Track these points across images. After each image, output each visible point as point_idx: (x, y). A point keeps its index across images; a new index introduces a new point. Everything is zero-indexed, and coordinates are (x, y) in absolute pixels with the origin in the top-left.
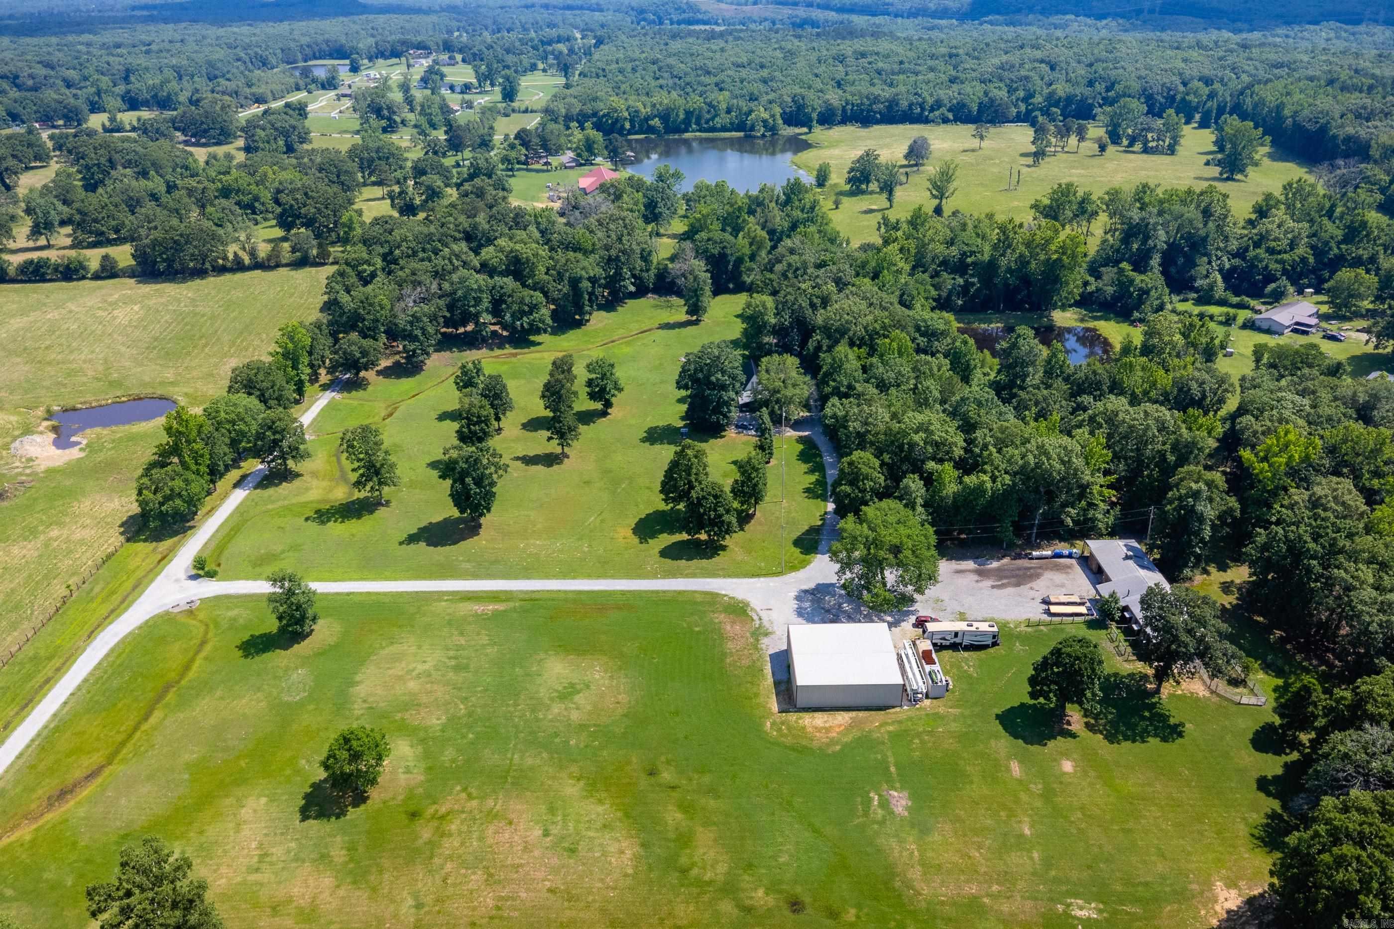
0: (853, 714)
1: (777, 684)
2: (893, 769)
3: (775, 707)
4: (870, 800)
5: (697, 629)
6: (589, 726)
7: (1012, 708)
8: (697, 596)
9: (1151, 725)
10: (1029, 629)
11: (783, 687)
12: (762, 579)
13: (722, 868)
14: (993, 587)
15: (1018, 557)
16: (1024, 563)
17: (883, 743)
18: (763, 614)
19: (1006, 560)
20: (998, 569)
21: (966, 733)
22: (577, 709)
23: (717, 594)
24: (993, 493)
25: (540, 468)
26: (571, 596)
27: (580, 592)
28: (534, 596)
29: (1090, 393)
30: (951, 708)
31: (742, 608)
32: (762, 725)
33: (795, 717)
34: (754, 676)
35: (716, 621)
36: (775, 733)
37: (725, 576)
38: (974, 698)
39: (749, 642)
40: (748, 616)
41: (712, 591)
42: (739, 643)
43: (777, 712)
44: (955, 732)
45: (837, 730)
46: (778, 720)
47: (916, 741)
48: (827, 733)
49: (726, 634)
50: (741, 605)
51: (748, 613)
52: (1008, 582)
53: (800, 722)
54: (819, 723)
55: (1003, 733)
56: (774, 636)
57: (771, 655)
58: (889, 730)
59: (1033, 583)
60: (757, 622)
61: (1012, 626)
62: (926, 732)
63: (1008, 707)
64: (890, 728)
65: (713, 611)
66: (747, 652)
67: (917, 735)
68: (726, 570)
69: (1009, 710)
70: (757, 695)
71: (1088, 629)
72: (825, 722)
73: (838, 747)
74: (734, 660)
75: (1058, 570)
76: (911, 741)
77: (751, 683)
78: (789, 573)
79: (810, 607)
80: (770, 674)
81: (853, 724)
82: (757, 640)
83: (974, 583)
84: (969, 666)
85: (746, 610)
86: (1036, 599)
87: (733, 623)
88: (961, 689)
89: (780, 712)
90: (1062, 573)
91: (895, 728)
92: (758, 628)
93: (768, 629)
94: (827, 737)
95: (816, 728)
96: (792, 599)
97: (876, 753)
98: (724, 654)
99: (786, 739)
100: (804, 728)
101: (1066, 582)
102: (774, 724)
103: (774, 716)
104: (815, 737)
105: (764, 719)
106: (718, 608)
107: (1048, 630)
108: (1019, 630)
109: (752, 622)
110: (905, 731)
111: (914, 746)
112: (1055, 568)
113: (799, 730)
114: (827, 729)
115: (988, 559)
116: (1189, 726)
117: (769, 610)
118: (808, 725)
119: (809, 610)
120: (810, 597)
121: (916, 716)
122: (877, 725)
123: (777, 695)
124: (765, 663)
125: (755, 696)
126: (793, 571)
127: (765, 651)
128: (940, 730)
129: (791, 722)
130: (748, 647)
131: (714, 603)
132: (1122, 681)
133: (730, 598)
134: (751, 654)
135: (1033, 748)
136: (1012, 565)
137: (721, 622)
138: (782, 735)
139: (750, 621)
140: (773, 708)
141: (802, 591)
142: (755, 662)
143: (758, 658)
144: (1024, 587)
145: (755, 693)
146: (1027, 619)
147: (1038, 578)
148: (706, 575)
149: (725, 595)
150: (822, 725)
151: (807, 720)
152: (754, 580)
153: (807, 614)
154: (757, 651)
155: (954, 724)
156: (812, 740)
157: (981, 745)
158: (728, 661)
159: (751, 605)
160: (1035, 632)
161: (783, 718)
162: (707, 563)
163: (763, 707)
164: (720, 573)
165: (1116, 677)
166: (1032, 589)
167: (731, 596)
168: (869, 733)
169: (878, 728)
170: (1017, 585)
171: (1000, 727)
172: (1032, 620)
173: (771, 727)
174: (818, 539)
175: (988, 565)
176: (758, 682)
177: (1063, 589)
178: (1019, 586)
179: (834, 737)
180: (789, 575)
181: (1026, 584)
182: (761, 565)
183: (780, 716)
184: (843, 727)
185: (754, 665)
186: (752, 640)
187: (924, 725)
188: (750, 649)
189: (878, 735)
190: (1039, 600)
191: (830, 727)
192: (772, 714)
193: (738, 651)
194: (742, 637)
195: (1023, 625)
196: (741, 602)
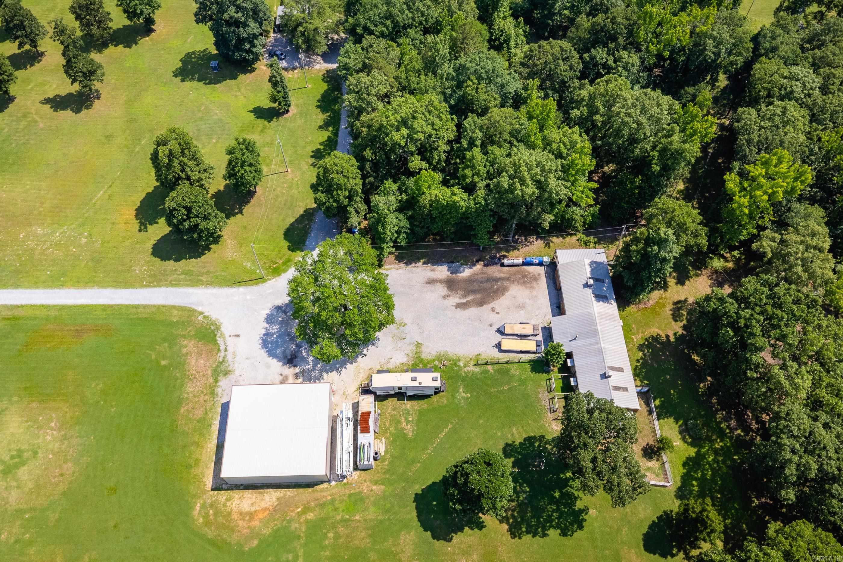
0: (280, 493)
5: (163, 363)
6: (24, 512)
7: (434, 483)
8: (175, 313)
9: (558, 510)
10: (477, 369)
12: (242, 289)
14: (458, 306)
15: (492, 262)
16: (494, 271)
17: (299, 537)
18: (230, 341)
19: (479, 267)
20: (470, 280)
21: (382, 522)
22: (18, 487)
23: (194, 311)
24: (466, 211)
25: (68, 114)
26: (53, 313)
27: (62, 308)
28: (17, 313)
29: (605, 45)
30: (375, 484)
31: (213, 331)
32: (192, 508)
33: (225, 498)
34: (202, 434)
35: (184, 351)
36: (201, 520)
37: (207, 284)
38: (401, 470)
39: (208, 384)
40: (216, 344)
41: (190, 306)
42: (199, 384)
43: (210, 489)
44: (371, 520)
45: (261, 516)
46: (209, 501)
47: (331, 535)
48: (250, 521)
49: (189, 371)
50: (212, 328)
51: (216, 340)
52: (473, 300)
53: (228, 504)
54: (245, 506)
55: (416, 523)
56: (233, 376)
57: (222, 404)
58: (309, 517)
59: (496, 302)
60: (222, 354)
61: (461, 364)
62: (343, 520)
63: (430, 482)
64: (310, 516)
65: (184, 337)
66: (202, 398)
67: (334, 526)
68: (211, 275)
69: (429, 487)
70: (197, 461)
71: (532, 371)
72: (252, 504)
73: (256, 542)
74: (188, 410)
75: (524, 282)
76: (326, 534)
77: (197, 444)
78: (270, 280)
79: (277, 332)
80: (217, 433)
81: (278, 507)
82: (216, 381)
83: (441, 299)
84: (408, 422)
85: (216, 336)
86: (493, 327)
87: (200, 354)
88: (392, 456)
89: (213, 490)
90: (527, 287)
91: (315, 515)
92: (221, 363)
93: (229, 365)
94: (249, 527)
95: (241, 513)
96: (263, 319)
97: (289, 551)
98: (180, 401)
99: (209, 528)
100: (230, 514)
101: (527, 301)
102: (203, 506)
103: (205, 494)
104: (238, 526)
105: (195, 503)
106: (190, 331)
107: (494, 370)
108: (466, 369)
109: (217, 354)
110: (323, 520)
111: (327, 542)
112: (522, 281)
113: (224, 517)
114: (252, 515)
115: (462, 264)
116: (592, 512)
117: (238, 336)
118: (235, 509)
119: (275, 336)
120: (281, 317)
121: (340, 496)
122: (299, 510)
123: (215, 464)
124: (215, 416)
125: (195, 464)
126: (275, 277)
127: (219, 399)
128: (357, 518)
129: (220, 504)
130: (205, 392)
131: (188, 324)
132: (545, 448)
133: (205, 317)
134: (205, 401)
135: (439, 544)
136: (483, 273)
137: (188, 353)
138: (207, 524)
139: (216, 351)
140: (207, 483)
141: (276, 308)
142: (206, 413)
143: (211, 409)
144: (487, 308)
145: (197, 460)
146: (478, 355)
147: (503, 295)
148: (189, 282)
149: (201, 313)
150: (247, 509)
151: (236, 502)
152: (234, 290)
153: (272, 343)
154: (212, 399)
155: (372, 509)
156: (233, 531)
157: (391, 540)
158: (182, 410)
159: (222, 329)
160: (481, 373)
161: (214, 499)
162: (194, 264)
163: (198, 480)
164: (204, 278)
165: (541, 441)
166: (493, 310)
167: (206, 314)
168: (289, 522)
169: (299, 514)
170: (481, 303)
171: (415, 514)
172: (483, 356)
173: (200, 510)
174: (308, 229)
175: (461, 273)
176: (204, 442)
177: (522, 312)
178: (482, 305)
179: (255, 528)
180: (269, 282)
181: (489, 303)
182: (247, 266)
183: (211, 496)
184: (268, 511)
185: (204, 418)
186: (211, 380)
187: (343, 511)
188: (206, 394)
189: (297, 525)
190: (496, 327)
191: (255, 512)
192: (204, 492)
193: (194, 396)
194: (203, 375)
195: (472, 363)
196: (214, 323)
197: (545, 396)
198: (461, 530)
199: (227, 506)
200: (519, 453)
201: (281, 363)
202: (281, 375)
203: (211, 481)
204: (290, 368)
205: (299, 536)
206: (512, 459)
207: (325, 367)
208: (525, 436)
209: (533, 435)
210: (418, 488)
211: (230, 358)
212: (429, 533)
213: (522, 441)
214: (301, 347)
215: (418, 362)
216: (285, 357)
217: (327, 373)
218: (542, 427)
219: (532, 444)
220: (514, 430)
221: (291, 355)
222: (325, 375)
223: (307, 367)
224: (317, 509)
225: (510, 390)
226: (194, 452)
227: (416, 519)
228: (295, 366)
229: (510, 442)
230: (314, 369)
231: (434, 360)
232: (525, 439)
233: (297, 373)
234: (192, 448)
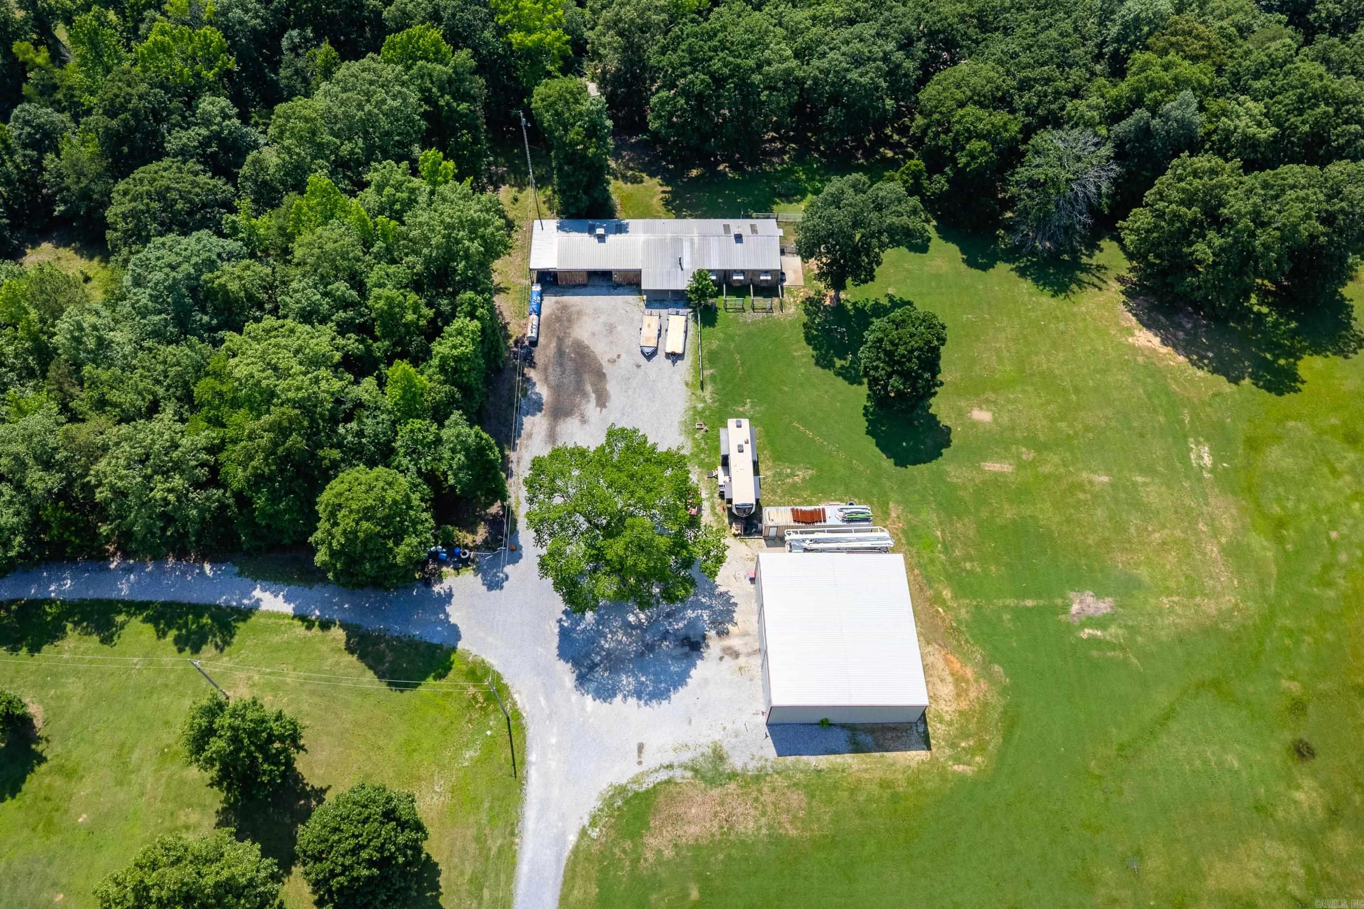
1: (857, 748)
2: (1029, 603)
3: (916, 756)
4: (1092, 639)
5: (695, 894)
8: (577, 894)
10: (709, 388)
11: (869, 739)
12: (533, 757)
13: (1275, 849)
14: (601, 405)
15: (526, 357)
16: (543, 355)
17: (978, 607)
18: (651, 760)
19: (534, 374)
20: (556, 387)
21: (939, 504)
23: (576, 851)
30: (889, 514)
31: (627, 802)
32: (962, 778)
33: (938, 725)
34: (835, 787)
35: (668, 853)
36: (978, 759)
37: (512, 834)
38: (864, 483)
39: (739, 791)
40: (654, 791)
41: (564, 863)
42: (740, 810)
43: (928, 753)
44: (938, 517)
45: (957, 666)
46: (948, 751)
47: (968, 565)
48: (967, 682)
49: (713, 835)
50: (620, 803)
51: (647, 791)
52: (592, 385)
53: (947, 718)
54: (946, 691)
55: (933, 465)
56: (724, 745)
57: (781, 752)
58: (949, 595)
59: (599, 358)
60: (678, 773)
61: (700, 406)
62: (946, 549)
63: (877, 450)
64: (947, 594)
65: (635, 861)
66: (768, 798)
67: (954, 562)
68: (487, 831)
69: (883, 450)
70: (884, 784)
71: (714, 326)
72: (942, 680)
73: (997, 668)
74: (791, 823)
75: (569, 321)
76: (967, 572)
77: (853, 791)
78: (514, 704)
79: (635, 675)
80: (832, 757)
81: (940, 642)
82: (733, 776)
83: (586, 427)
84: (793, 475)
85: (637, 794)
86: (641, 363)
87: (676, 819)
88: (846, 494)
89: (929, 748)
90: (578, 318)
91: (945, 588)
92: (696, 771)
93: (703, 755)
94: (976, 681)
95: (959, 695)
96: (606, 705)
97: (1000, 617)
98: (776, 840)
99: (988, 743)
100: (961, 713)
101: (601, 320)
102: (957, 760)
103: (937, 759)
104: (978, 698)
105: (954, 773)
106: (624, 851)
107: (711, 368)
108: (709, 401)
109: (676, 784)
110: (949, 577)
111: (979, 570)
112: (566, 324)
113: (967, 720)
114: (959, 679)
115: (525, 395)
116: (891, 291)
117: (641, 748)
118: (954, 706)
119: (643, 679)
120: (601, 674)
121: (912, 557)
122: (940, 610)
123: (887, 751)
124: (801, 766)
125: (889, 787)
126: (509, 695)
127: (769, 764)
128: (939, 533)
129: (949, 732)
130: (754, 794)
131: (605, 857)
132: (819, 324)
133: (593, 824)
134: (773, 791)
135: (955, 441)
136: (545, 369)
137: (676, 845)
138: (981, 747)
139: (671, 788)
140: (917, 758)
141: (581, 684)
142: (795, 785)
143: (788, 777)
144: (607, 369)
145: (881, 786)
146: (687, 384)
147: (588, 347)
148: (503, 877)
149: (583, 833)
150: (951, 687)
151: (943, 706)
152: (534, 776)
153: (657, 681)
154: (768, 779)
155: (923, 516)
156: (986, 704)
157: (960, 493)
158: (793, 833)
159: (624, 781)
160: (715, 382)
161: (943, 743)
162: (455, 873)
163: (915, 777)
164: (494, 847)
165: (811, 328)
166: (612, 362)
167: (586, 821)
168: (959, 622)
169: (947, 609)
170: (600, 376)
171: (921, 467)
172: (690, 379)
173: (964, 764)
174: (401, 642)
175: (541, 398)
176: (849, 780)
177: (619, 328)
178: (604, 374)
179: (975, 673)
180: (519, 705)
181: (601, 365)
182: (471, 758)
183: (939, 748)
184: (949, 656)
185: (805, 786)
186: (732, 786)
187: (932, 551)
188: (760, 791)
189: (963, 611)
190: (643, 360)
191: (952, 674)
192: (934, 761)
193: (764, 814)
194: (722, 804)
195: (699, 392)
196: (609, 802)
197: (749, 316)
198: (933, 417)
199: (952, 720)
200: (827, 352)
201: (699, 662)
202: (721, 658)
203: (914, 753)
204: (708, 646)
205: (976, 607)
206: (835, 359)
207: (705, 590)
208: (804, 343)
209: (802, 335)
210: (887, 463)
211: (686, 757)
212: (943, 451)
213: (811, 348)
214: (667, 631)
215: (696, 460)
216: (687, 656)
217: (717, 586)
218: (792, 324)
219: (815, 337)
220: (796, 354)
221: (683, 645)
222: (721, 589)
223: (706, 618)
224: (936, 586)
225: (740, 352)
226: (869, 793)
227: (928, 465)
228: (704, 637)
229: (813, 361)
230: (710, 607)
231: (694, 439)
232: (809, 344)
233: (718, 633)
234: (861, 799)
